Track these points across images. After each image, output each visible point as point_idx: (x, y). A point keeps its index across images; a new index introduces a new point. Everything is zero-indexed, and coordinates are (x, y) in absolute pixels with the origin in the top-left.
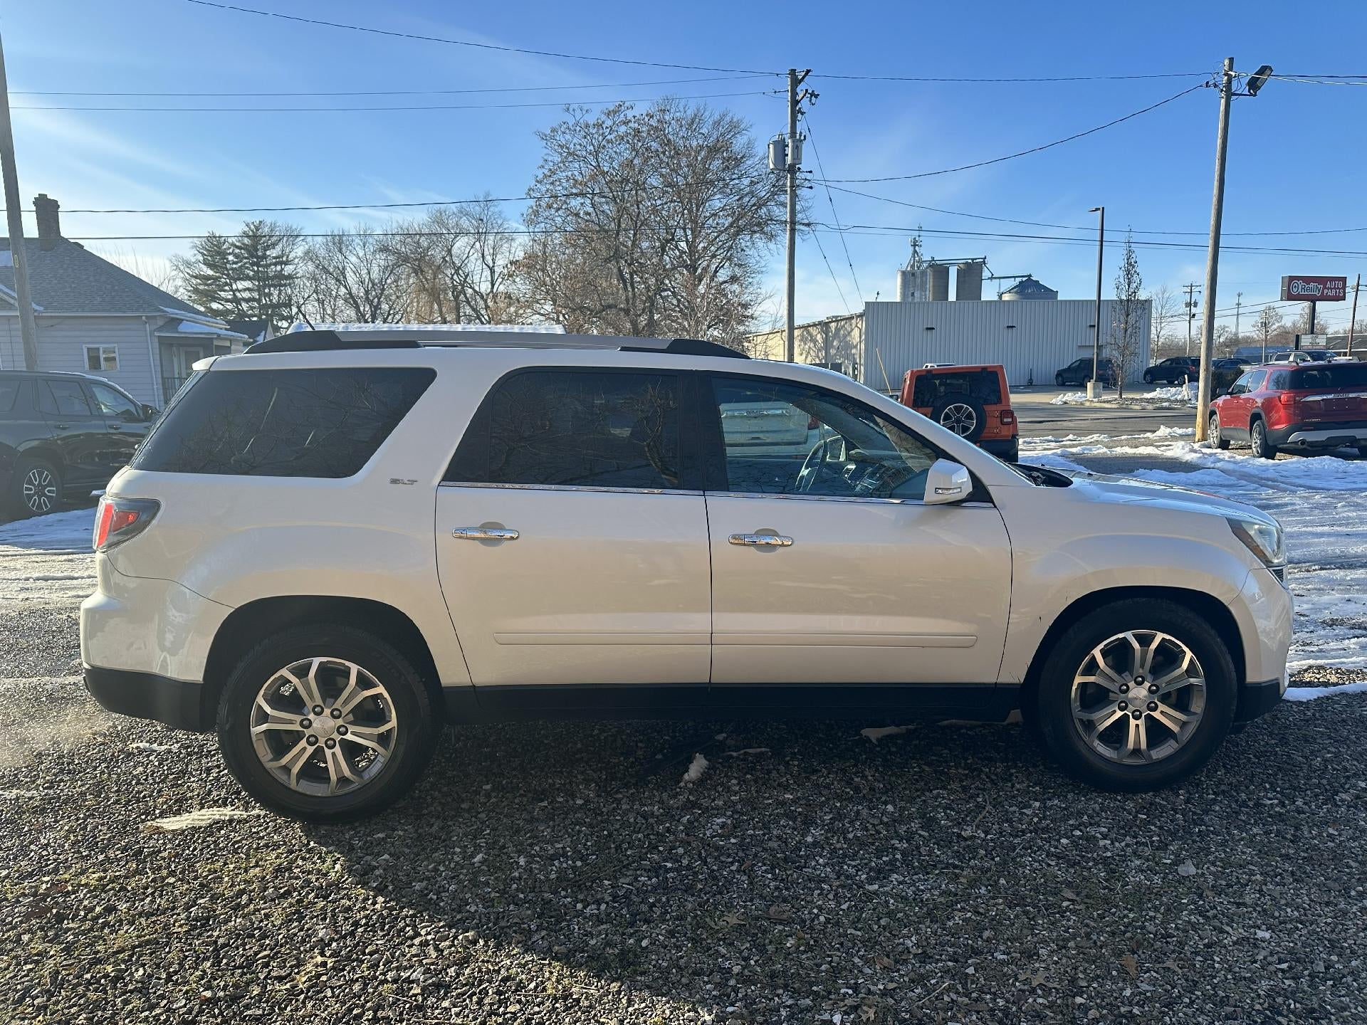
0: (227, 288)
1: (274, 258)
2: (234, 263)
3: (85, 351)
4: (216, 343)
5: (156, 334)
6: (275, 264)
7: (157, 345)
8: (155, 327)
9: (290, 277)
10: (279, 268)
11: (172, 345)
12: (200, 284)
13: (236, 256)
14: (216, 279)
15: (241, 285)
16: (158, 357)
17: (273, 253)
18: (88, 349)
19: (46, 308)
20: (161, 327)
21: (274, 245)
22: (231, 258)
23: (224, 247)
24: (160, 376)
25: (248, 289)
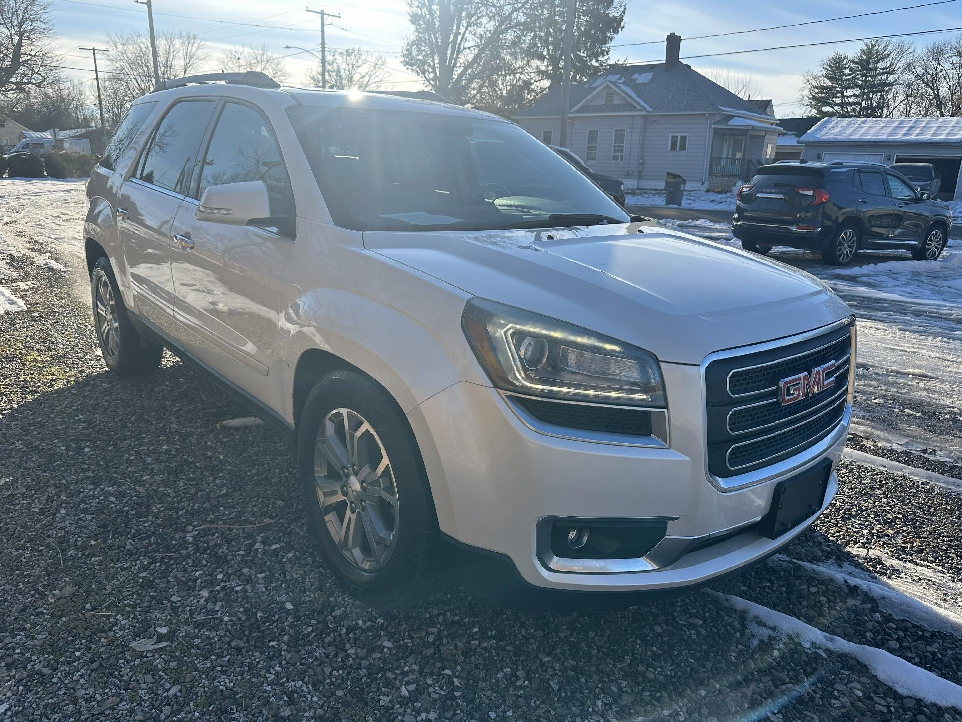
0: (839, 95)
1: (881, 69)
2: (849, 75)
3: (670, 138)
4: (750, 133)
5: (713, 126)
6: (883, 74)
7: (712, 134)
8: (713, 122)
9: (891, 84)
10: (884, 77)
11: (724, 135)
12: (818, 93)
13: (851, 69)
14: (831, 88)
15: (849, 92)
16: (711, 143)
17: (881, 65)
18: (673, 137)
19: (654, 110)
20: (718, 121)
21: (883, 58)
22: (847, 71)
23: (844, 63)
24: (710, 155)
25: (855, 95)
